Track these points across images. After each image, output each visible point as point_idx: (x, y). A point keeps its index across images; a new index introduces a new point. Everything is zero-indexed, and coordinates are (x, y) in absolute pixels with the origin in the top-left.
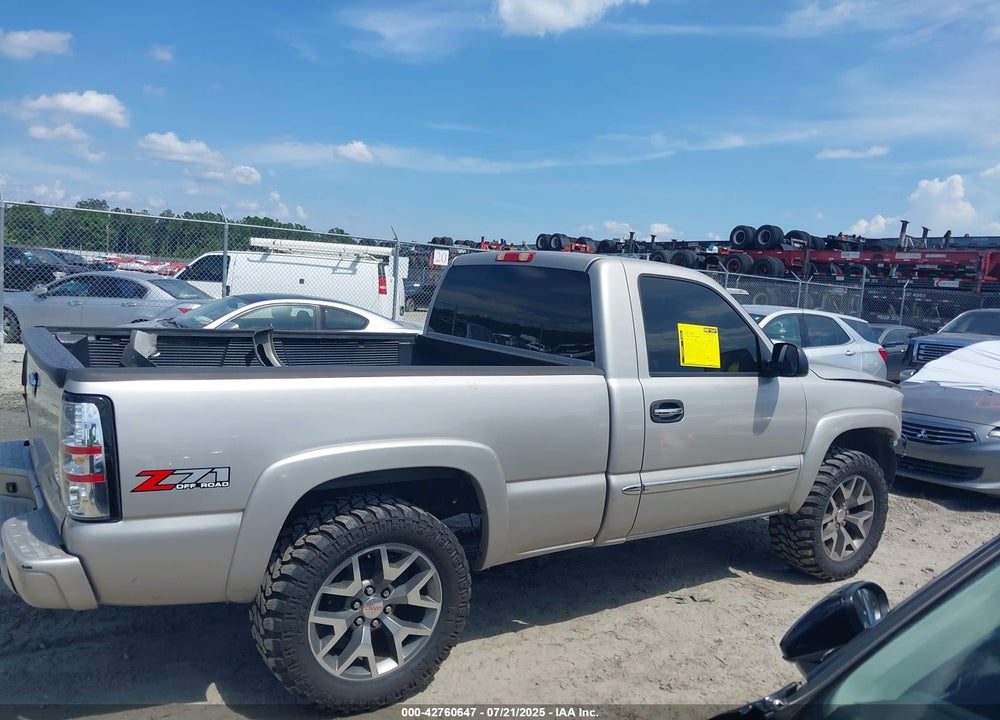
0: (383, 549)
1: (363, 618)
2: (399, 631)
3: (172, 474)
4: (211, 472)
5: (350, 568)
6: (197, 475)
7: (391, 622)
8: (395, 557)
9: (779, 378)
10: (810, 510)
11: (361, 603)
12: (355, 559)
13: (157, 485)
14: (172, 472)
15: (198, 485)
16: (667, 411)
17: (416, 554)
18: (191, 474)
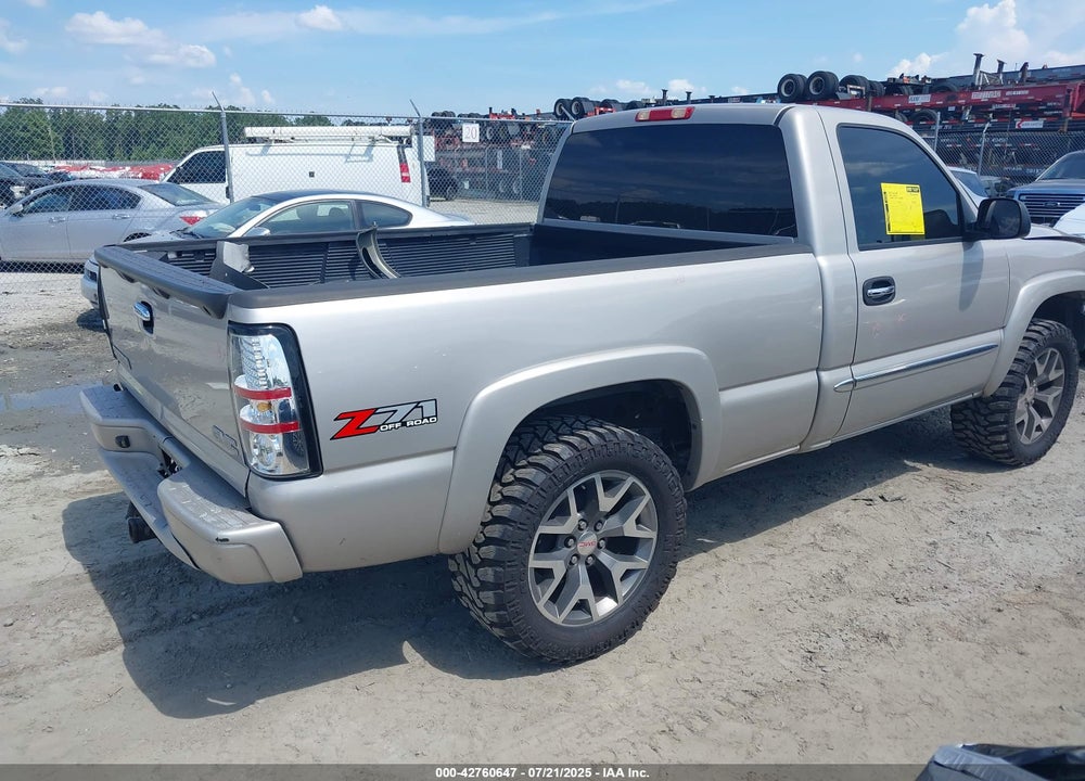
0: (597, 477)
1: (577, 556)
2: (616, 566)
3: (374, 413)
4: (416, 407)
5: (566, 503)
6: (402, 411)
7: (605, 558)
8: (609, 485)
9: (982, 241)
10: (1006, 390)
11: (575, 540)
12: (570, 492)
13: (358, 428)
14: (373, 411)
15: (404, 424)
16: (879, 290)
17: (631, 480)
18: (395, 411)
